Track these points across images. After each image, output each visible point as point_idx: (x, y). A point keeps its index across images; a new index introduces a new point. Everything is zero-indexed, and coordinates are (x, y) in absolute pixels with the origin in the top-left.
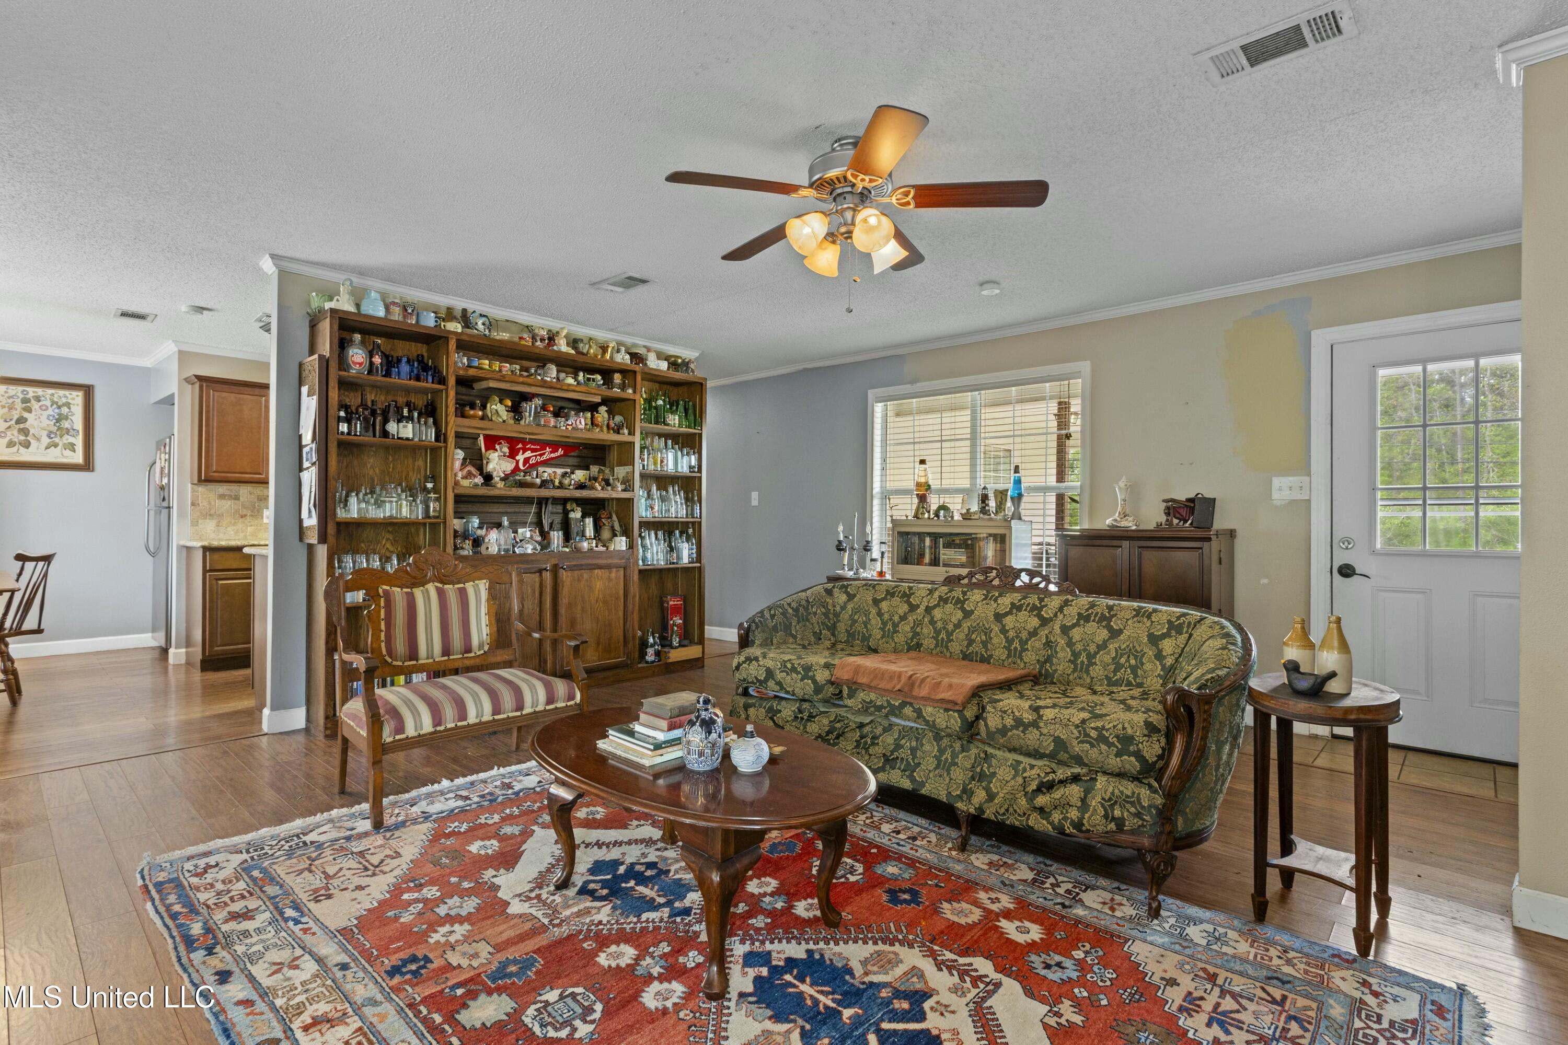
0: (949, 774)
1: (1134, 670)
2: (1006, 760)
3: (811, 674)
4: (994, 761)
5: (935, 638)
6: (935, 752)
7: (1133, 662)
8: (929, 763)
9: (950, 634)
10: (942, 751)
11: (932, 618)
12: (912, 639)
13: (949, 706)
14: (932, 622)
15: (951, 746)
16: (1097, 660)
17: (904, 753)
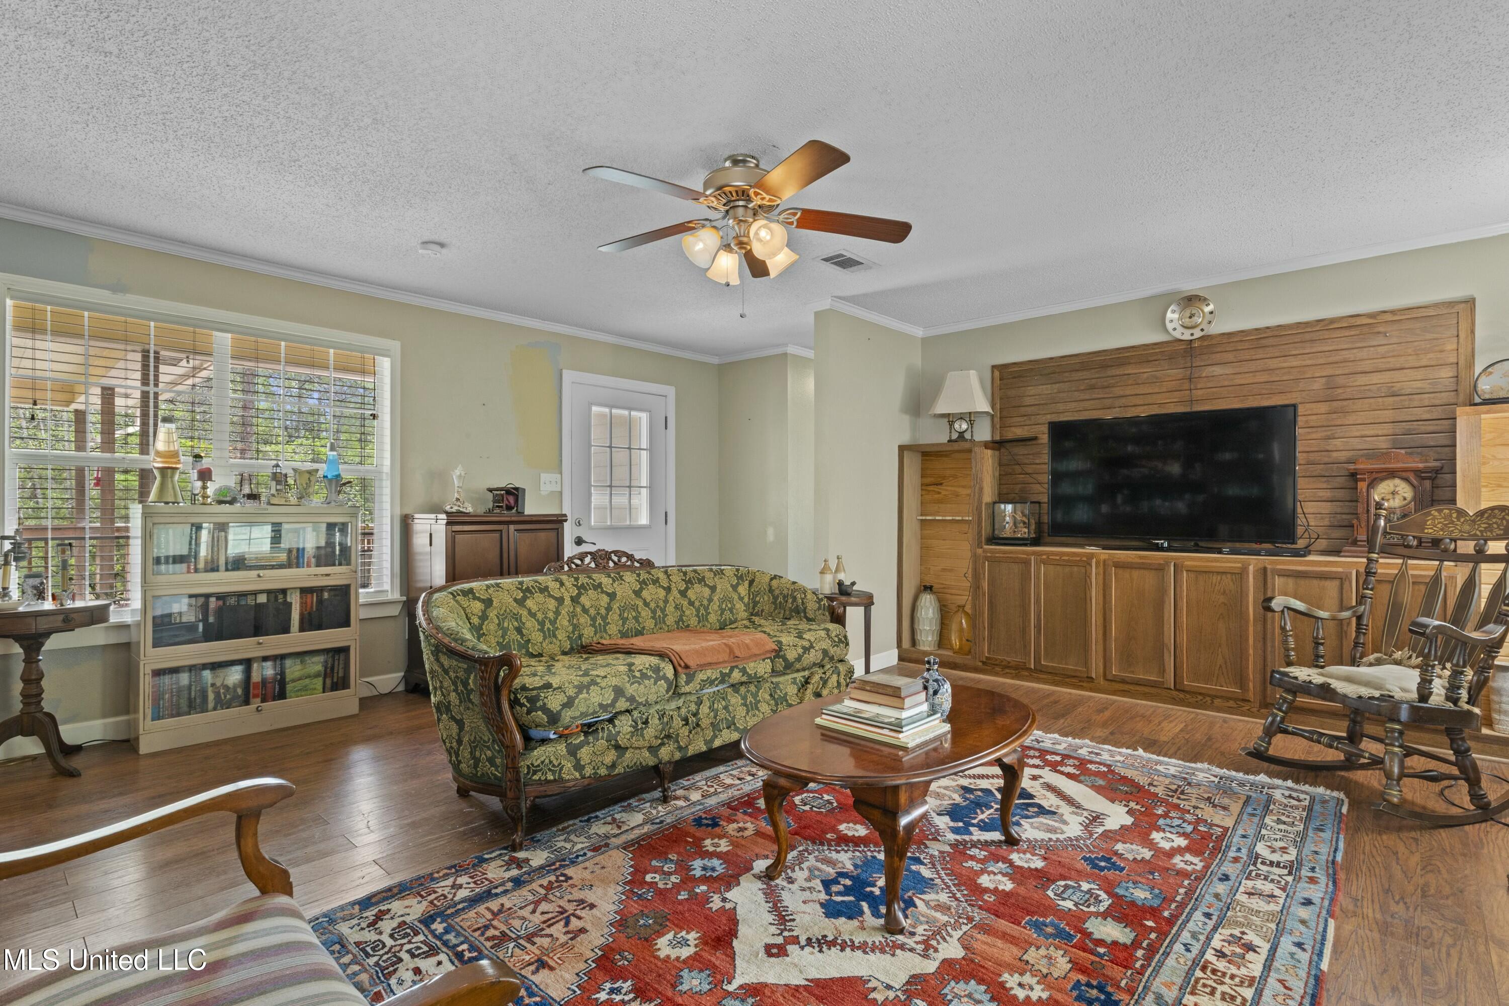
0: (759, 711)
1: (731, 610)
2: (787, 681)
3: (661, 674)
4: (781, 686)
5: (593, 625)
6: (741, 701)
7: (729, 605)
8: (741, 712)
9: (604, 618)
10: (744, 698)
11: (583, 606)
12: (573, 632)
13: (763, 657)
14: (585, 611)
15: (748, 691)
16: (710, 610)
17: (722, 714)
